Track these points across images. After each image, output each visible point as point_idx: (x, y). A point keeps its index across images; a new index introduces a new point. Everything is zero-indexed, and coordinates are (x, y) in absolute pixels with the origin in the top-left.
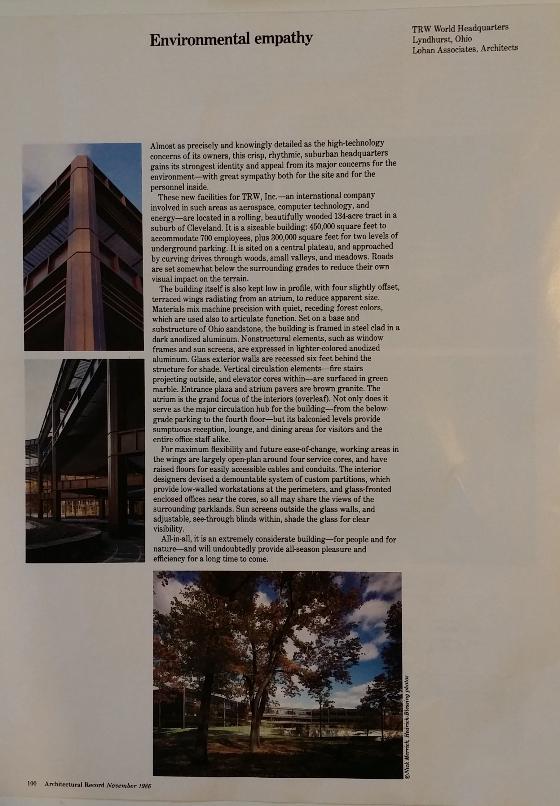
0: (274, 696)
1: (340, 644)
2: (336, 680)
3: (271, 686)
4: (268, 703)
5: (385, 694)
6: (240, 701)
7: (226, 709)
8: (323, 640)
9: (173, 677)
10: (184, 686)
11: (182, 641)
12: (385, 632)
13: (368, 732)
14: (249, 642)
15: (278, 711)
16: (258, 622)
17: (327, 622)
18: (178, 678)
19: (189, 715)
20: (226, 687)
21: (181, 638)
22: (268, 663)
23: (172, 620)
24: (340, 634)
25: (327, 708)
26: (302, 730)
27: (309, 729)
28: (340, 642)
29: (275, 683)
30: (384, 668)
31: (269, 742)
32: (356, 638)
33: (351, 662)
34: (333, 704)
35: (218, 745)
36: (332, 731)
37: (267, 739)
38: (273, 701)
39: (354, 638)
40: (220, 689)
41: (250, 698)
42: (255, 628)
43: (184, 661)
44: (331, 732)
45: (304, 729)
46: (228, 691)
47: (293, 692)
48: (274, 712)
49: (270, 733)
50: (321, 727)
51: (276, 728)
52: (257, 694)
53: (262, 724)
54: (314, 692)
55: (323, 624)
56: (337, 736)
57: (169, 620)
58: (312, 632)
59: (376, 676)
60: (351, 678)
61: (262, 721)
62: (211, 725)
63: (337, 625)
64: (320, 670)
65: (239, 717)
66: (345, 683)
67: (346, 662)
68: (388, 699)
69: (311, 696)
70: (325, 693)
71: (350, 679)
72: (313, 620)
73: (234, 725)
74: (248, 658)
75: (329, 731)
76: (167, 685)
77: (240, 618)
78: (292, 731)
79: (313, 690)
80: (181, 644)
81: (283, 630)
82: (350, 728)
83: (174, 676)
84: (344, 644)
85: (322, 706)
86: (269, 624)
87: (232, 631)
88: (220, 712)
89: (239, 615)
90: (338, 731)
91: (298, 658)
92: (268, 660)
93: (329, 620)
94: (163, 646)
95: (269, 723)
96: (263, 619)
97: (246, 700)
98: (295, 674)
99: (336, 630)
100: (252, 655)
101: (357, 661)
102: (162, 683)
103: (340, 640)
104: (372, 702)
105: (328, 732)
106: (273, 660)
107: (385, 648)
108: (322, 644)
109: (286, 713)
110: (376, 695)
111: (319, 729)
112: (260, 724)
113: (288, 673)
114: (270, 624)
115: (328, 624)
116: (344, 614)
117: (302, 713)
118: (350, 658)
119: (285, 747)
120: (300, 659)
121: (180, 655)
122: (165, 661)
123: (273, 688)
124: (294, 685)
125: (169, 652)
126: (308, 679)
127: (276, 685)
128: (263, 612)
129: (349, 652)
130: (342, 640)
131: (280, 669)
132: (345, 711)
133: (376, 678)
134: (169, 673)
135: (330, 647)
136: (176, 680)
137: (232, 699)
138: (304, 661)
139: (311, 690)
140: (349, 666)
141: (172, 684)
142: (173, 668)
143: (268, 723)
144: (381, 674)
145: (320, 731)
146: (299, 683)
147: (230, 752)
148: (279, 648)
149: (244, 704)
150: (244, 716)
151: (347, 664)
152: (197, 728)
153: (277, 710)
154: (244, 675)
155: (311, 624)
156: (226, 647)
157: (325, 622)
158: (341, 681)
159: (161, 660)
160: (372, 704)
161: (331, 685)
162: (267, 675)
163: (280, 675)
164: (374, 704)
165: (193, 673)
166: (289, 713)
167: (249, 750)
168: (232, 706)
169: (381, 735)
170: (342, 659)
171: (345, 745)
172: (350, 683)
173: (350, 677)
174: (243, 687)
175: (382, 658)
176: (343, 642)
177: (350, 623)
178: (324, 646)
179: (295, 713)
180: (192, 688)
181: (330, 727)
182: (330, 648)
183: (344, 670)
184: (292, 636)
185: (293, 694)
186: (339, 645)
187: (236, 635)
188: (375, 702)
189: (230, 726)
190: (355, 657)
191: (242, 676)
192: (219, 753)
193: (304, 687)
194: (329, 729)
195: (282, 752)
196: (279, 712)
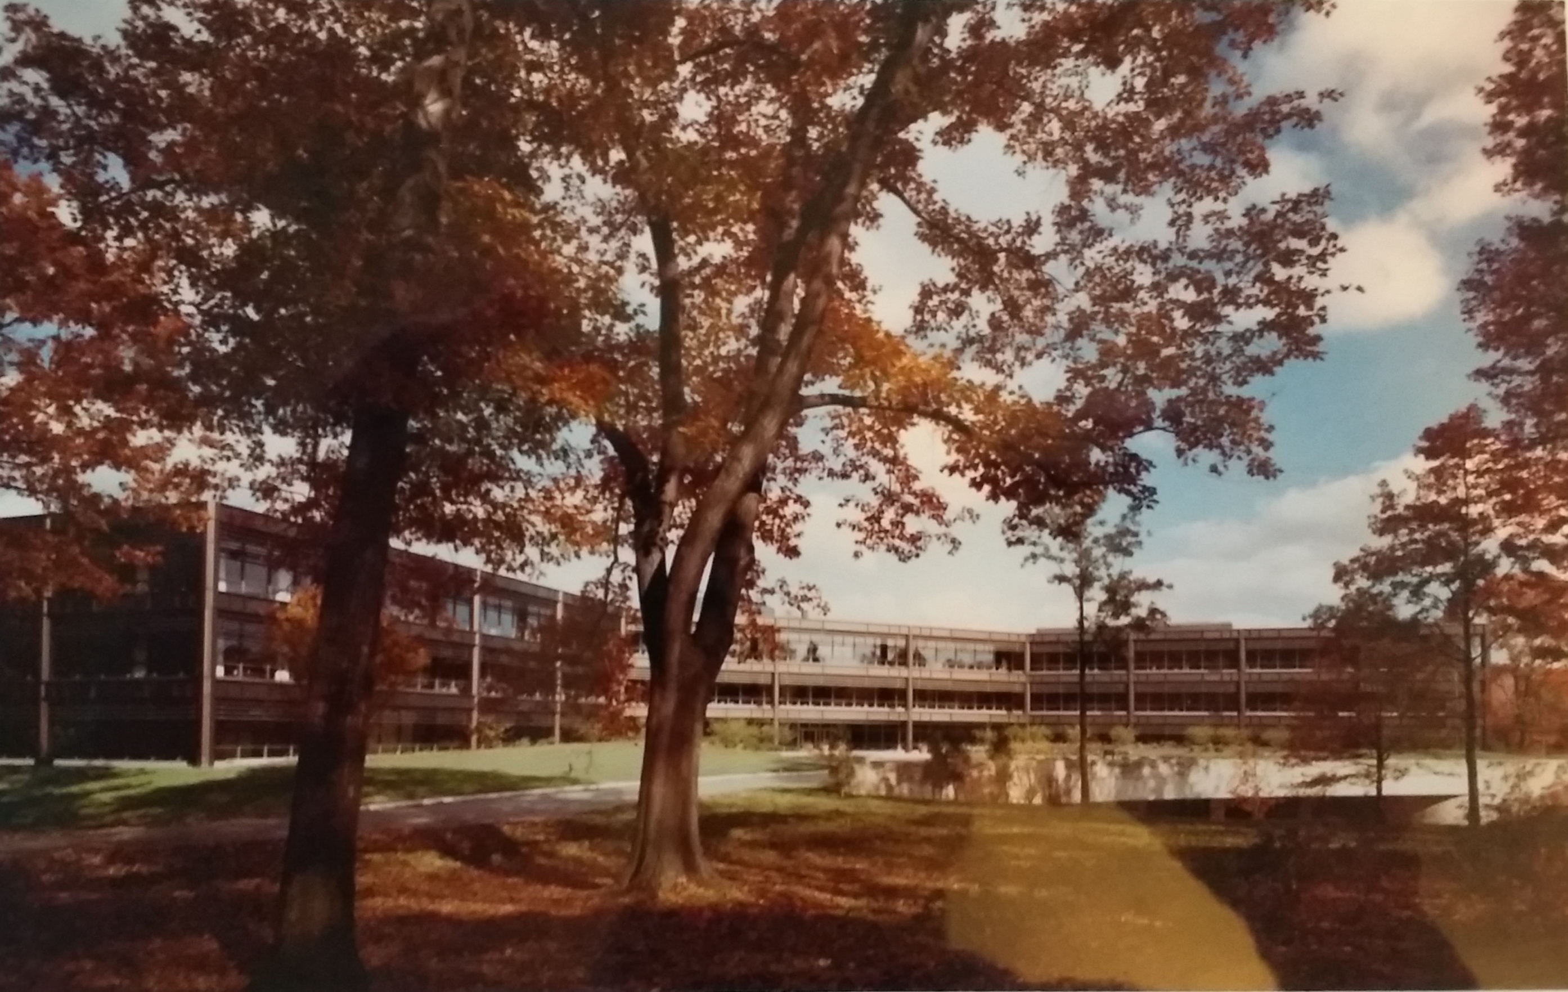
0: (792, 552)
1: (1209, 229)
2: (1180, 452)
3: (774, 493)
4: (754, 595)
5: (1488, 530)
6: (576, 590)
7: (485, 637)
8: (1098, 208)
9: (140, 438)
10: (207, 496)
11: (198, 209)
12: (1489, 153)
13: (1380, 766)
14: (639, 219)
15: (813, 650)
16: (692, 96)
17: (1128, 94)
18: (171, 443)
19: (238, 675)
20: (485, 497)
21: (197, 186)
22: (754, 351)
23: (138, 73)
24: (1212, 167)
25: (1124, 620)
26: (967, 760)
27: (1009, 755)
28: (1206, 219)
29: (795, 474)
30: (1481, 374)
31: (758, 835)
32: (1307, 188)
33: (1271, 343)
34: (1160, 600)
35: (431, 862)
36: (1153, 765)
37: (744, 818)
38: (783, 583)
39: (1292, 195)
40: (449, 508)
41: (637, 570)
42: (676, 132)
43: (214, 338)
44: (1146, 771)
45: (978, 752)
46: (498, 525)
47: (913, 524)
48: (792, 653)
49: (767, 780)
50: (1083, 738)
51: (805, 753)
52: (684, 543)
53: (716, 727)
54: (1039, 522)
55: (1098, 106)
56: (1189, 794)
57: (113, 71)
58: (1031, 157)
59: (1434, 423)
60: (1270, 437)
61: (715, 709)
62: (379, 741)
63: (1188, 114)
64: (1082, 390)
65: (567, 686)
66: (1237, 467)
67: (1242, 338)
68: (1505, 566)
69: (1025, 550)
70: (1110, 529)
71: (1266, 445)
72: (1036, 86)
73: (538, 734)
74: (628, 318)
75: (1139, 764)
76: (96, 488)
77: (577, 69)
78: (904, 769)
79: (1035, 512)
80: (197, 228)
81: (853, 149)
82: (1265, 744)
83: (143, 425)
84: (1230, 233)
85: (1091, 609)
86: (763, 107)
87: (525, 146)
88: (447, 653)
89: (573, 46)
90: (1192, 762)
91: (941, 316)
92: (754, 331)
93: (1140, 83)
94: (73, 238)
95: (761, 723)
96: (728, 74)
97: (616, 577)
98: (924, 414)
99: (1185, 144)
100: (654, 305)
101: (1311, 331)
102: (67, 471)
103: (1206, 205)
104: (1403, 585)
105: (1129, 769)
106: (784, 332)
107: (1487, 254)
108: (1098, 233)
109: (868, 659)
110: (1429, 542)
111: (1071, 750)
112: (699, 728)
113: (878, 411)
114: (770, 110)
115: (1132, 107)
116: (1233, 44)
117: (967, 659)
118: (1269, 314)
119: (860, 865)
120: (958, 325)
121: (188, 294)
122: (89, 332)
123: (783, 502)
124: (917, 486)
125: (115, 277)
126: (1006, 446)
127: (807, 485)
128: (725, 31)
129: (1265, 278)
130: (1219, 206)
131: (831, 385)
132: (1237, 641)
133: (1429, 434)
134: (110, 411)
135: (1142, 249)
136: (160, 452)
137: (520, 576)
138: (981, 339)
139: (1023, 513)
140: (1264, 366)
141: (128, 477)
142: (138, 375)
143: (750, 722)
144: (1463, 408)
145: (1082, 767)
146: (953, 469)
147: (508, 908)
148: (826, 259)
149: (603, 604)
150: (602, 683)
151: (1251, 350)
152: (291, 760)
153: (806, 638)
154: (601, 426)
155: (1027, 108)
156: (487, 251)
157: (1112, 95)
158: (1212, 456)
159: (63, 324)
160: (1405, 594)
161: (1147, 479)
162: (751, 423)
163: (828, 423)
164: (1417, 592)
165: (270, 410)
166: (883, 655)
167: (628, 891)
168: (522, 617)
169: (1460, 786)
170: (1218, 319)
171: (1239, 852)
172: (1264, 469)
173: (1271, 429)
174: (595, 500)
175: (1469, 313)
176: (1222, 216)
177: (1272, 101)
178: (1112, 242)
179: (920, 660)
180: (261, 507)
181: (1143, 738)
182: (1145, 253)
183: (1230, 389)
184: (906, 181)
185: (914, 539)
186: (1200, 236)
187: (554, 170)
188: (1426, 582)
189: (511, 737)
190: (1302, 311)
191: (593, 430)
192: (433, 917)
193: (979, 499)
194: (1135, 752)
195: (844, 901)
196: (822, 651)
